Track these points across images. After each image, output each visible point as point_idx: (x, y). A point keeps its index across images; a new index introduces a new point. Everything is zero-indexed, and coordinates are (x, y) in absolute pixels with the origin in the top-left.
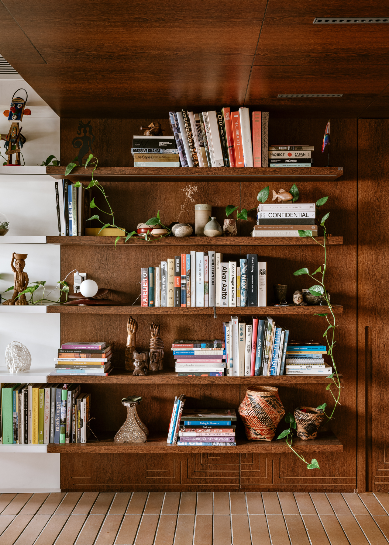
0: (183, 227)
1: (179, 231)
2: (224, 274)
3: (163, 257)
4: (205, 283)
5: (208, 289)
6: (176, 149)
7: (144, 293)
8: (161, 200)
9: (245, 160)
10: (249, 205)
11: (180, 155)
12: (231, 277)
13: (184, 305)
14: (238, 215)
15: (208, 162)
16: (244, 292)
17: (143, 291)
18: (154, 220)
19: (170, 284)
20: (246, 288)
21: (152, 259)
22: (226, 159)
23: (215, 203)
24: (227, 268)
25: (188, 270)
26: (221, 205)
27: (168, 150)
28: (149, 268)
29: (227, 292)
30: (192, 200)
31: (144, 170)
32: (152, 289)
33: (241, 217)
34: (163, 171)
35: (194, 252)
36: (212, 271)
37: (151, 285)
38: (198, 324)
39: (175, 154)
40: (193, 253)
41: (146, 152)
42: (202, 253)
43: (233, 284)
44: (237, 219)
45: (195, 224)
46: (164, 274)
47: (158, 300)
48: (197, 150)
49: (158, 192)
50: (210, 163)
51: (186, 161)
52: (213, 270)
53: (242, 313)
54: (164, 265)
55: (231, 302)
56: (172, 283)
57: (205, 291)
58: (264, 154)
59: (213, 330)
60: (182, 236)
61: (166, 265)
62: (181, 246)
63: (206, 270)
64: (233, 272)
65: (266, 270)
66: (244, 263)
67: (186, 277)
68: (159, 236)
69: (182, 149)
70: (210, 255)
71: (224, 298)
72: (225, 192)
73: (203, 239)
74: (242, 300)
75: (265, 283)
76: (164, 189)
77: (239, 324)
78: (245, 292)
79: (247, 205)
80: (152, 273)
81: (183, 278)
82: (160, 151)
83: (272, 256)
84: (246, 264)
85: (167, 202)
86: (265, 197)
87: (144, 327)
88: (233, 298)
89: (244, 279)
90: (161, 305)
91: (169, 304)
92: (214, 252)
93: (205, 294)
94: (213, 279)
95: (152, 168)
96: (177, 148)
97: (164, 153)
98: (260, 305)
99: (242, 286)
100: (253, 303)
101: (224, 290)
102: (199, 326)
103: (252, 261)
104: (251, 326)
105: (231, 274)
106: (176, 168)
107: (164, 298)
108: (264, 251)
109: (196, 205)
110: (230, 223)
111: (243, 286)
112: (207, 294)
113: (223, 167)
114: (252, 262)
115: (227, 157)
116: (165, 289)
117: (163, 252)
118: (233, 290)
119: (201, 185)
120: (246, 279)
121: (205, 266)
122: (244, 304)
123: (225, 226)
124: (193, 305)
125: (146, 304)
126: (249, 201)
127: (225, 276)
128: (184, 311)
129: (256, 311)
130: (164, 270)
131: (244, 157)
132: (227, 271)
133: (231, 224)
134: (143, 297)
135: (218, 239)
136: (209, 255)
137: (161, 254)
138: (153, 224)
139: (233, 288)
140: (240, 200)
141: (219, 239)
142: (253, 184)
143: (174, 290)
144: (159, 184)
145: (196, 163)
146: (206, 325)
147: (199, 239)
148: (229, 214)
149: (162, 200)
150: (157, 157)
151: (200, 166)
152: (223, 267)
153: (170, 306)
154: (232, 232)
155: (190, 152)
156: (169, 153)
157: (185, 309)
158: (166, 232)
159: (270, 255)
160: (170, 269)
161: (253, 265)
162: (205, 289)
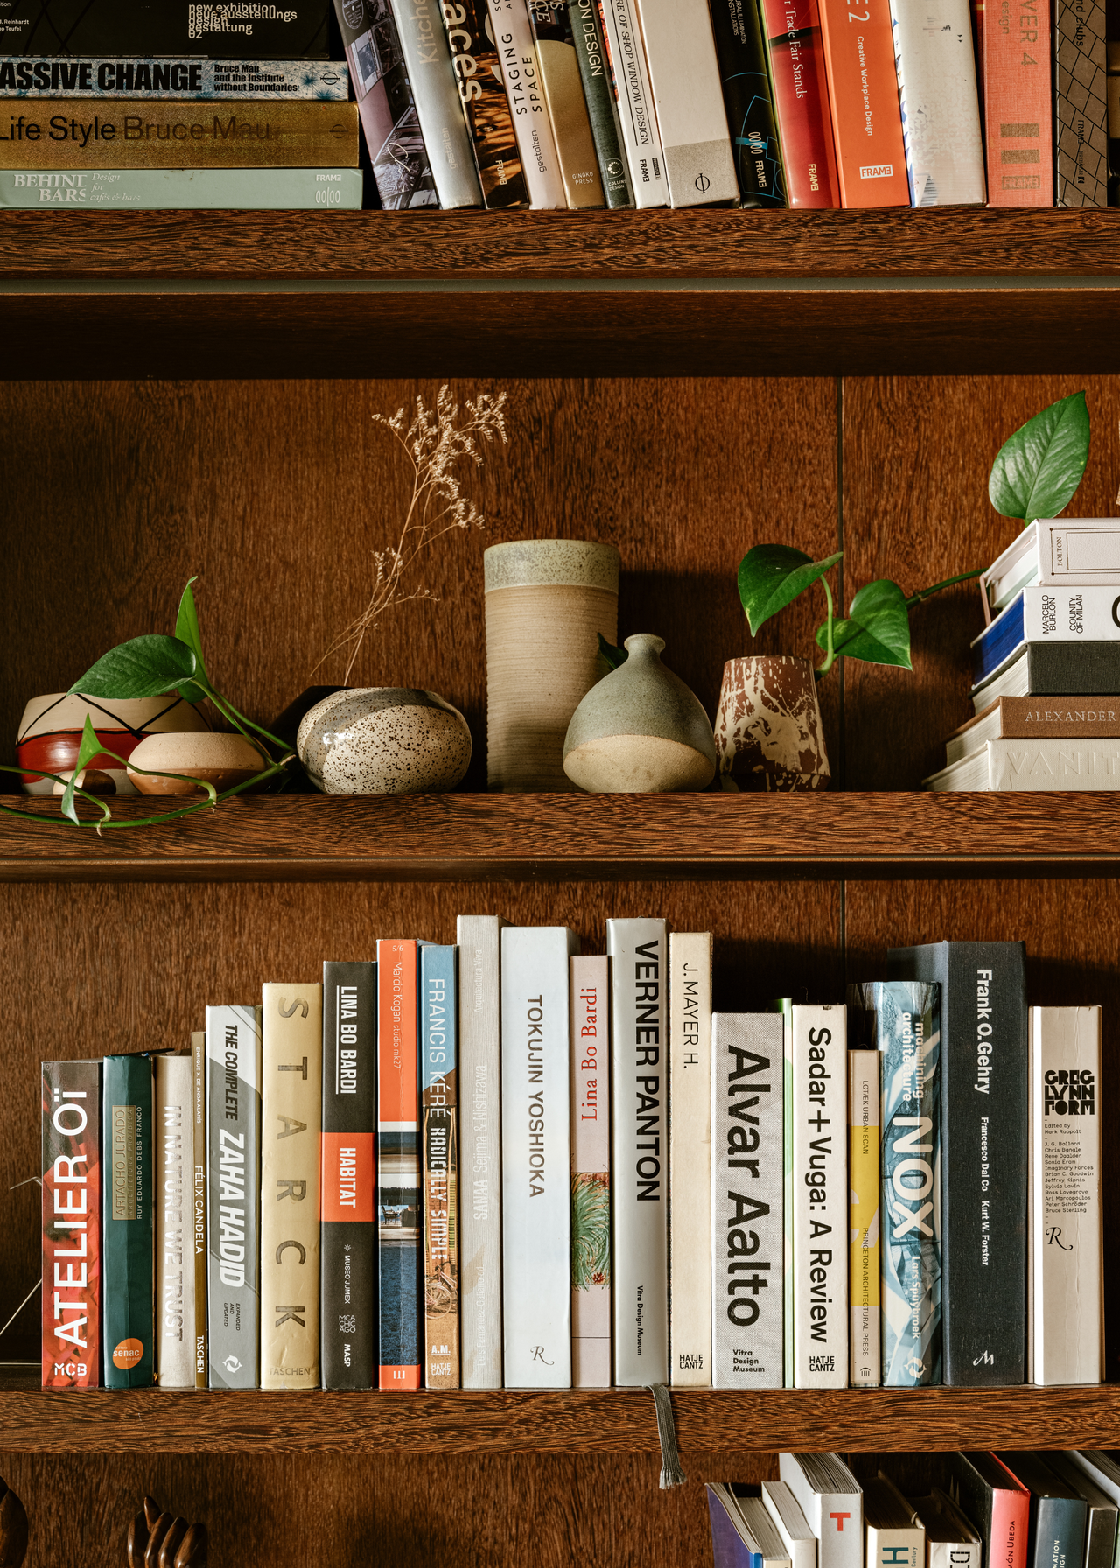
0: (389, 715)
1: (356, 747)
2: (745, 1111)
3: (230, 966)
4: (582, 1190)
5: (605, 1235)
6: (337, 67)
7: (63, 1276)
8: (217, 521)
9: (918, 143)
10: (906, 557)
11: (367, 112)
12: (801, 1135)
13: (400, 1377)
14: (830, 631)
15: (608, 169)
16: (913, 1266)
17: (58, 1253)
18: (151, 661)
19: (281, 1196)
20: (928, 1232)
21: (147, 983)
22: (756, 143)
23: (641, 541)
24: (764, 1063)
25: (434, 1076)
26: (692, 560)
27: (265, 67)
28: (106, 1061)
29: (766, 1266)
30: (463, 514)
31: (62, 239)
32: (130, 1242)
33: (855, 646)
34: (226, 243)
35: (489, 922)
36: (641, 1085)
37: (121, 1208)
38: (515, 1499)
39: (325, 99)
40: (474, 930)
41: (84, 86)
42: (556, 938)
43: (818, 1198)
44: (826, 665)
45: (490, 700)
46: (233, 1113)
47: (180, 1335)
48: (505, 70)
49: (195, 462)
50: (622, 173)
51: (417, 160)
52: (646, 1079)
53: (902, 1437)
54: (231, 1040)
55: (804, 1346)
56: (297, 1190)
57: (584, 1257)
58: (1079, 97)
59: (629, 1548)
60: (381, 788)
61: (246, 1038)
62: (375, 885)
63: (592, 1074)
64: (817, 1092)
65: (1095, 1073)
66: (915, 1019)
67: (419, 1134)
68: (190, 787)
69: (383, 58)
70: (622, 951)
71: (742, 1313)
72: (721, 456)
73: (563, 818)
74: (900, 1334)
75: (1090, 1185)
76: (240, 437)
77: (872, 1531)
78: (921, 1263)
79: (893, 559)
80: (132, 1101)
81: (390, 1146)
82: (195, 77)
83: (1095, 957)
84: (927, 1020)
85: (259, 535)
86: (1053, 479)
87: (82, 1523)
88: (818, 1310)
89: (916, 1149)
90: (205, 1377)
91: (278, 1370)
92: (660, 923)
93: (584, 1278)
94: (651, 1153)
95: (129, 215)
96: (339, 56)
97: (235, 95)
98: (1047, 1374)
99: (897, 1210)
100: (988, 1358)
101: (740, 1247)
102: (520, 1516)
103: (983, 994)
104: (974, 1548)
105: (801, 1106)
106: (331, 217)
107: (232, 1318)
108: (1029, 922)
109: (495, 554)
110: (774, 693)
111: (906, 1212)
112: (598, 1279)
113: (727, 204)
114: (984, 1011)
115: (766, 128)
116: (241, 1236)
117: (234, 932)
118: (821, 1243)
119: (530, 401)
120: (928, 1148)
121: (582, 1043)
122: (917, 1361)
123: (730, 713)
124: (479, 1379)
125: (83, 1370)
126: (909, 525)
127: (747, 1126)
128: (401, 1426)
129: (1016, 1429)
130: (232, 1077)
131: (907, 127)
132: (766, 1088)
133: (783, 695)
134: (58, 1305)
135: (695, 816)
136: (613, 948)
137: (216, 945)
138: (139, 691)
139: (820, 1229)
140: (841, 522)
141: (700, 810)
142: (942, 395)
143: (314, 1244)
144: (197, 396)
145: (504, 173)
146: (577, 1508)
147: (527, 813)
148: (769, 609)
149: (224, 521)
150: (171, 131)
151: (540, 199)
152: (732, 1049)
153: (288, 1386)
154: (793, 763)
155: (446, 85)
156: (272, 95)
157: (410, 1410)
158: (253, 759)
159: (1082, 946)
160: (283, 1068)
161: (985, 1030)
162: (585, 1243)
